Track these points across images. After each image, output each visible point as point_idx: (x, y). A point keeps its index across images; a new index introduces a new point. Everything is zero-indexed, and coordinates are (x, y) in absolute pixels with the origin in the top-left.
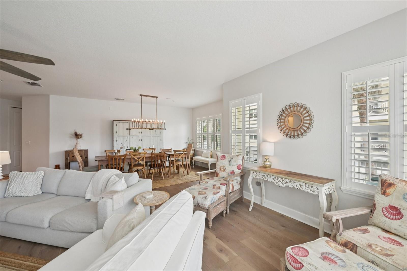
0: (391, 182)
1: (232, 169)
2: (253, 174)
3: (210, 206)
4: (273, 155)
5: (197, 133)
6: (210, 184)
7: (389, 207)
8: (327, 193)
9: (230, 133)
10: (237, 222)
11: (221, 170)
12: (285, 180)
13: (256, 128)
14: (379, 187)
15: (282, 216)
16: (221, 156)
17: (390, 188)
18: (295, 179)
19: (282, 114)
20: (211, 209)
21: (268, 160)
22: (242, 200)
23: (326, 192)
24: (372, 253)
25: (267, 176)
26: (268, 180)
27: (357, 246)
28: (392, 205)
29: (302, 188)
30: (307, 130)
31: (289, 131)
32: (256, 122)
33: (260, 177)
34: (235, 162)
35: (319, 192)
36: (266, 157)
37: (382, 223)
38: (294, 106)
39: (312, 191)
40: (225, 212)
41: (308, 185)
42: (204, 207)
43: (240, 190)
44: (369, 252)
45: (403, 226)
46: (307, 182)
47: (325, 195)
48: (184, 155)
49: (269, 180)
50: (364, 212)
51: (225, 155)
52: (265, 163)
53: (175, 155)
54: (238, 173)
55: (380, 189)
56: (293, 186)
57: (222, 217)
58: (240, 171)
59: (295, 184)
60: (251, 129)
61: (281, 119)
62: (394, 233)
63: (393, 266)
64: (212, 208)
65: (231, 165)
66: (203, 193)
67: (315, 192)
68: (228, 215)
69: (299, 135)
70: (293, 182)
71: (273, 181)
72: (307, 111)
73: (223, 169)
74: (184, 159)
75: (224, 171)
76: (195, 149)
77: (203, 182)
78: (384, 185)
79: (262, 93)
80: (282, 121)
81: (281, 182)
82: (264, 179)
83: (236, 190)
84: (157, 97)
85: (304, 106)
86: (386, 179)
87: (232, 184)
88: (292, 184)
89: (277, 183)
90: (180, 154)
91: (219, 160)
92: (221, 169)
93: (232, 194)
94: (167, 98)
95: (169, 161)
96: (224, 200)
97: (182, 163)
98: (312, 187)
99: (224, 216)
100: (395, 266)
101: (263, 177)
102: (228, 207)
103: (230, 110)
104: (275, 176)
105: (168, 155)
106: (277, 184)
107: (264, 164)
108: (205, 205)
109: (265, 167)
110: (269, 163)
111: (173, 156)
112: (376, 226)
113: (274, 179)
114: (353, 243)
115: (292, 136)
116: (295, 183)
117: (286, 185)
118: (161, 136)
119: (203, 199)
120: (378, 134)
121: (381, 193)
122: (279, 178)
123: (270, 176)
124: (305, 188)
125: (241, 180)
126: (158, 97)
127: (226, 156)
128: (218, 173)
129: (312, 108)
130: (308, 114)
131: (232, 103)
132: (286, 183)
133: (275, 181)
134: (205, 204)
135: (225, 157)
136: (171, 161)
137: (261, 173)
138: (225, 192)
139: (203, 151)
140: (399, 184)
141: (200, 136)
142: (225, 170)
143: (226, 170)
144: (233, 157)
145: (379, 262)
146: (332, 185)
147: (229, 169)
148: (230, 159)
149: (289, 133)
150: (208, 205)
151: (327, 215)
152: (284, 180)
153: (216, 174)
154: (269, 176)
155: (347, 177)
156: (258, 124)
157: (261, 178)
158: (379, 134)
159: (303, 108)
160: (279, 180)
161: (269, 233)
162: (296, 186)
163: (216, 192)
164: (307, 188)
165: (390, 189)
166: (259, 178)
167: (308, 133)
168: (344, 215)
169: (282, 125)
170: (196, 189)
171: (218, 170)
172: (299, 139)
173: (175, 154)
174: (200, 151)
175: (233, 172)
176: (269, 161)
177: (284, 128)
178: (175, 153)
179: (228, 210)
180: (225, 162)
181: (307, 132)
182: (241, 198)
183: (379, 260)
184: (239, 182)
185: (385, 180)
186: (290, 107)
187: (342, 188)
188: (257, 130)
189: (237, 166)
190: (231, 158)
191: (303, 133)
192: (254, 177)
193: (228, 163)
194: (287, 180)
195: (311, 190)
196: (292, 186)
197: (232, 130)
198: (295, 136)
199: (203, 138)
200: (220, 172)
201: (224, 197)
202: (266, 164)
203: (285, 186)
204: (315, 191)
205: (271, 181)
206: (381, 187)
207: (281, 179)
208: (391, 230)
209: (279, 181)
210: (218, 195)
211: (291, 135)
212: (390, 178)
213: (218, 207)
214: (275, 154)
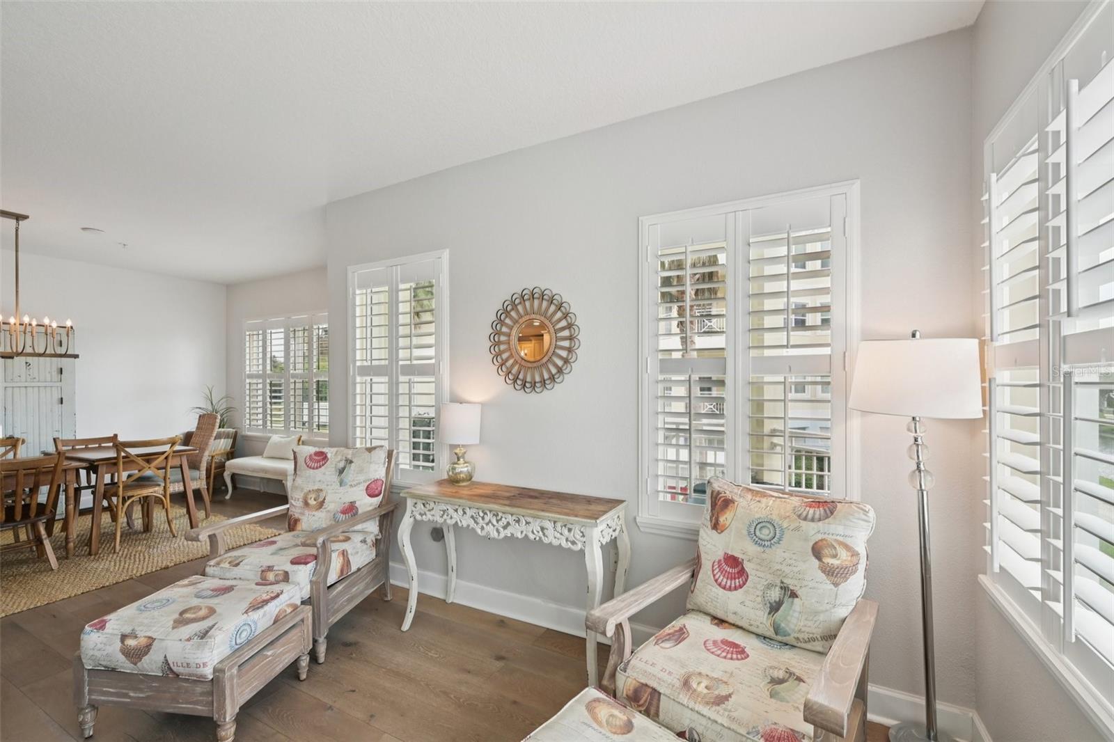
0: (729, 495)
1: (348, 499)
2: (414, 509)
3: (226, 666)
4: (478, 442)
5: (248, 372)
6: (248, 567)
7: (724, 558)
8: (607, 539)
9: (351, 374)
10: (351, 688)
11: (306, 504)
12: (503, 519)
13: (430, 358)
14: (707, 510)
15: (502, 622)
16: (310, 456)
17: (726, 510)
18: (529, 511)
19: (502, 318)
20: (227, 674)
21: (463, 458)
22: (386, 596)
23: (603, 538)
24: (690, 707)
25: (456, 511)
26: (459, 522)
27: (660, 694)
28: (730, 553)
29: (547, 537)
30: (563, 366)
31: (521, 370)
32: (431, 340)
33: (435, 516)
34: (361, 471)
35: (587, 543)
36: (457, 451)
37: (712, 602)
38: (533, 298)
39: (570, 541)
40: (305, 662)
41: (562, 527)
42: (196, 675)
43: (377, 565)
44: (684, 705)
45: (747, 603)
46: (559, 516)
47: (600, 550)
48: (170, 458)
49: (461, 521)
50: (679, 581)
51: (325, 450)
52: (454, 469)
53: (124, 463)
54: (371, 508)
55: (709, 517)
56: (524, 533)
57: (294, 683)
58: (377, 500)
59: (528, 526)
60: (415, 362)
61: (499, 333)
62: (733, 622)
63: (730, 731)
64: (235, 671)
65: (346, 485)
66: (202, 613)
67: (576, 544)
68: (320, 669)
69: (544, 381)
70: (524, 522)
71: (471, 526)
72: (564, 314)
73: (315, 500)
74: (173, 475)
75: (321, 508)
76: (236, 432)
77: (218, 564)
78: (716, 504)
79: (448, 250)
80: (503, 338)
81: (494, 526)
82: (445, 520)
83: (359, 570)
84: (19, 217)
85: (558, 299)
86: (719, 489)
87: (344, 553)
88: (521, 529)
89: (482, 528)
90: (148, 458)
91: (299, 470)
92: (309, 501)
93: (340, 588)
94: (83, 229)
95: (94, 487)
96: (302, 620)
97: (165, 487)
98: (570, 530)
99: (303, 676)
100: (733, 730)
101: (445, 516)
102: (322, 640)
103: (351, 297)
104: (477, 509)
105: (84, 464)
106: (484, 533)
107: (451, 473)
108: (198, 666)
109: (453, 481)
110: (467, 466)
111: (115, 464)
112: (700, 612)
113: (474, 520)
114: (652, 688)
115: (528, 385)
116: (530, 523)
117: (506, 531)
118: (59, 384)
119: (191, 642)
120: (710, 378)
121: (710, 527)
122: (488, 513)
123: (463, 510)
124: (554, 534)
125: (381, 531)
126: (25, 217)
127: (329, 456)
128: (297, 516)
129: (576, 306)
130: (567, 321)
131: (356, 273)
132: (505, 528)
133: (477, 523)
134: (198, 661)
135: (326, 457)
136: (102, 489)
137: (438, 502)
138: (309, 586)
139: (270, 438)
140: (741, 500)
141: (260, 386)
142: (321, 505)
143: (325, 505)
144: (353, 454)
145: (703, 727)
146: (618, 517)
147: (336, 498)
148: (342, 465)
149: (521, 376)
150: (216, 662)
151: (593, 618)
152: (501, 519)
153: (289, 520)
154: (460, 512)
155: (648, 490)
156: (437, 345)
157: (438, 518)
158: (713, 379)
159: (554, 304)
160: (487, 519)
161: (452, 696)
162: (533, 532)
163: (265, 597)
164: (558, 535)
165: (725, 513)
166: (431, 518)
167: (565, 376)
168: (636, 606)
169: (504, 352)
170: (173, 602)
171: (295, 505)
172: (545, 392)
173: (124, 457)
174: (255, 437)
175: (351, 509)
176: (465, 463)
177: (507, 360)
178: (123, 454)
179: (322, 649)
180: (324, 474)
181: (564, 371)
182: (381, 591)
183: (704, 721)
184: (370, 539)
185: (719, 493)
186: (524, 301)
187: (638, 520)
188: (434, 364)
189: (368, 487)
190: (346, 460)
191: (555, 375)
192: (418, 517)
193: (335, 478)
194: (510, 516)
195: (567, 540)
196: (522, 532)
197: (358, 364)
198: (535, 383)
199: (268, 392)
200: (303, 514)
201: (303, 606)
202: (458, 470)
203: (502, 535)
204: (577, 540)
205: (465, 526)
206: (712, 510)
207: (494, 515)
208: (727, 616)
209: (487, 524)
210: (273, 609)
211: (526, 382)
212: (726, 487)
213: (269, 653)
214: (482, 440)
